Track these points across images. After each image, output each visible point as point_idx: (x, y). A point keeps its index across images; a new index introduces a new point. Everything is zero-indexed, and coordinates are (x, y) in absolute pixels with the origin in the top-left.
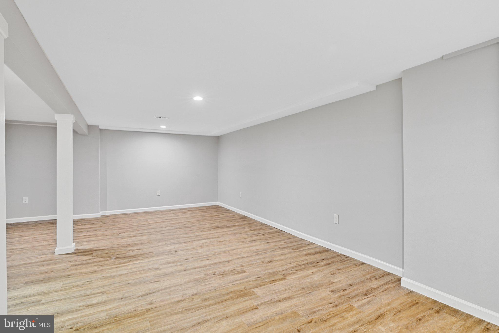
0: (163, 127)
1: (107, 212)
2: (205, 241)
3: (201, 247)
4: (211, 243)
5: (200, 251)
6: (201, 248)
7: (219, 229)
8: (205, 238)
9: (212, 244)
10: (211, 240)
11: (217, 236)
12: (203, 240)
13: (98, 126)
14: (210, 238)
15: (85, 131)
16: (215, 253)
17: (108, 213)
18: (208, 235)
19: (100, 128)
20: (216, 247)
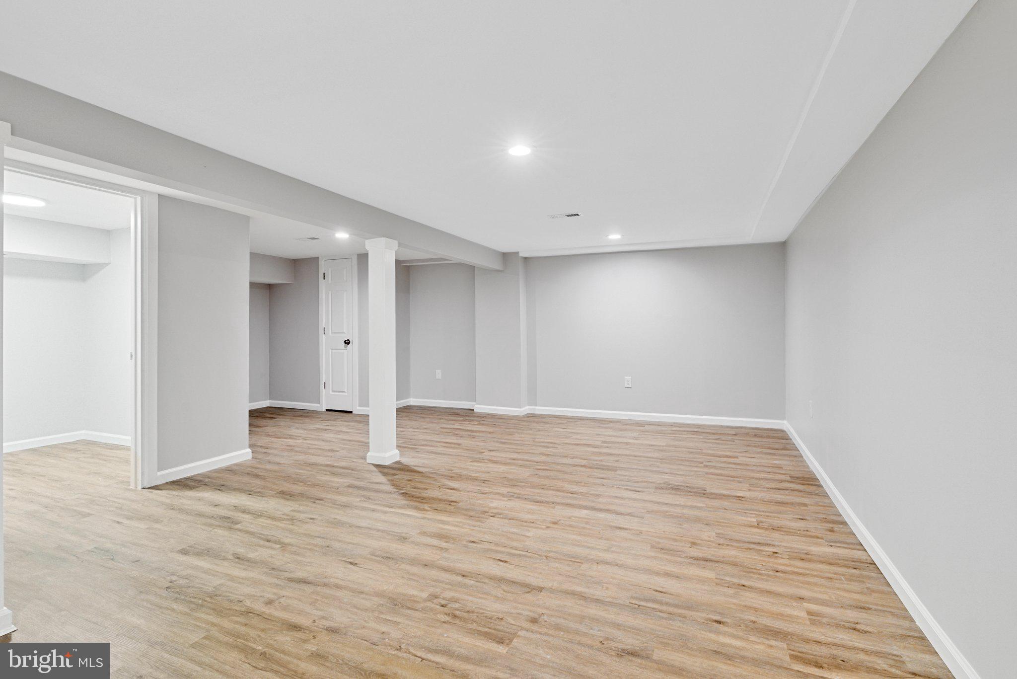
0: (615, 237)
1: (537, 408)
3: (551, 525)
13: (518, 253)
15: (496, 265)
17: (539, 410)
19: (521, 255)
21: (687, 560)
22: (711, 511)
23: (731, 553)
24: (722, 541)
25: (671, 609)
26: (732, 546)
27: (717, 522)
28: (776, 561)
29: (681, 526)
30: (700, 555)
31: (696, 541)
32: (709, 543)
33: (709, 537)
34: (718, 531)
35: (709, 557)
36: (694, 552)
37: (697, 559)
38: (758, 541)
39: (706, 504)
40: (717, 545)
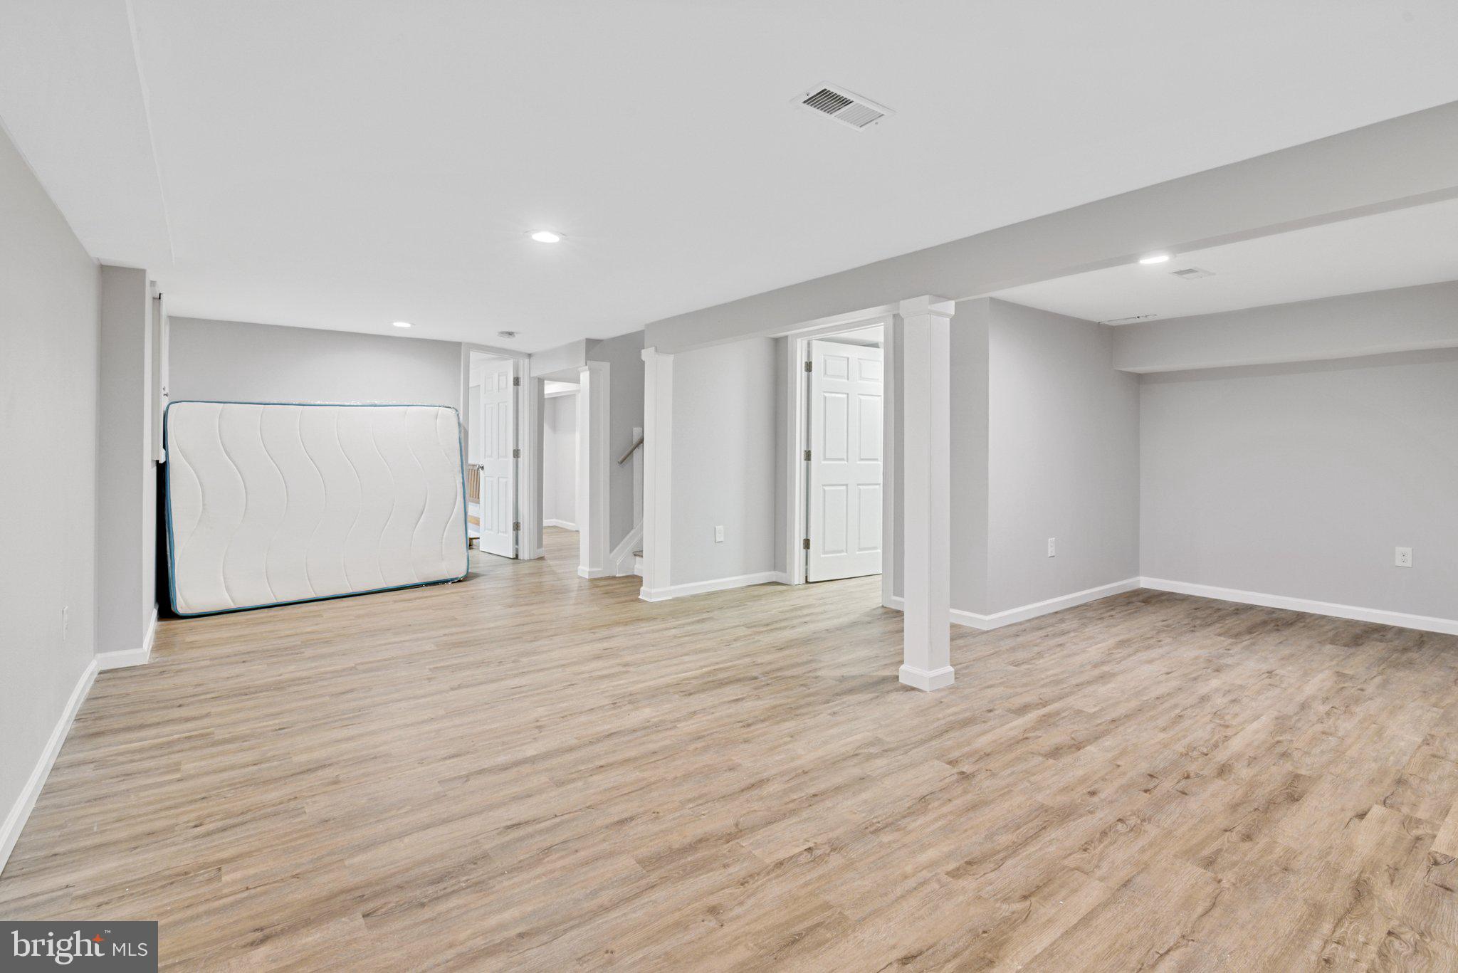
2: (530, 751)
3: (538, 724)
4: (504, 743)
5: (541, 711)
6: (537, 721)
7: (442, 856)
8: (526, 769)
9: (499, 740)
10: (502, 759)
11: (474, 783)
12: (535, 753)
14: (505, 768)
16: (491, 708)
18: (516, 789)
20: (486, 727)
21: (335, 760)
22: (328, 855)
23: (273, 795)
24: (292, 805)
25: (330, 720)
26: (274, 805)
27: (307, 836)
28: (198, 814)
29: (370, 797)
30: (320, 773)
31: (334, 787)
32: (313, 794)
33: (315, 802)
34: (304, 817)
35: (306, 776)
36: (329, 773)
37: (324, 767)
38: (226, 834)
39: (345, 866)
40: (298, 796)
